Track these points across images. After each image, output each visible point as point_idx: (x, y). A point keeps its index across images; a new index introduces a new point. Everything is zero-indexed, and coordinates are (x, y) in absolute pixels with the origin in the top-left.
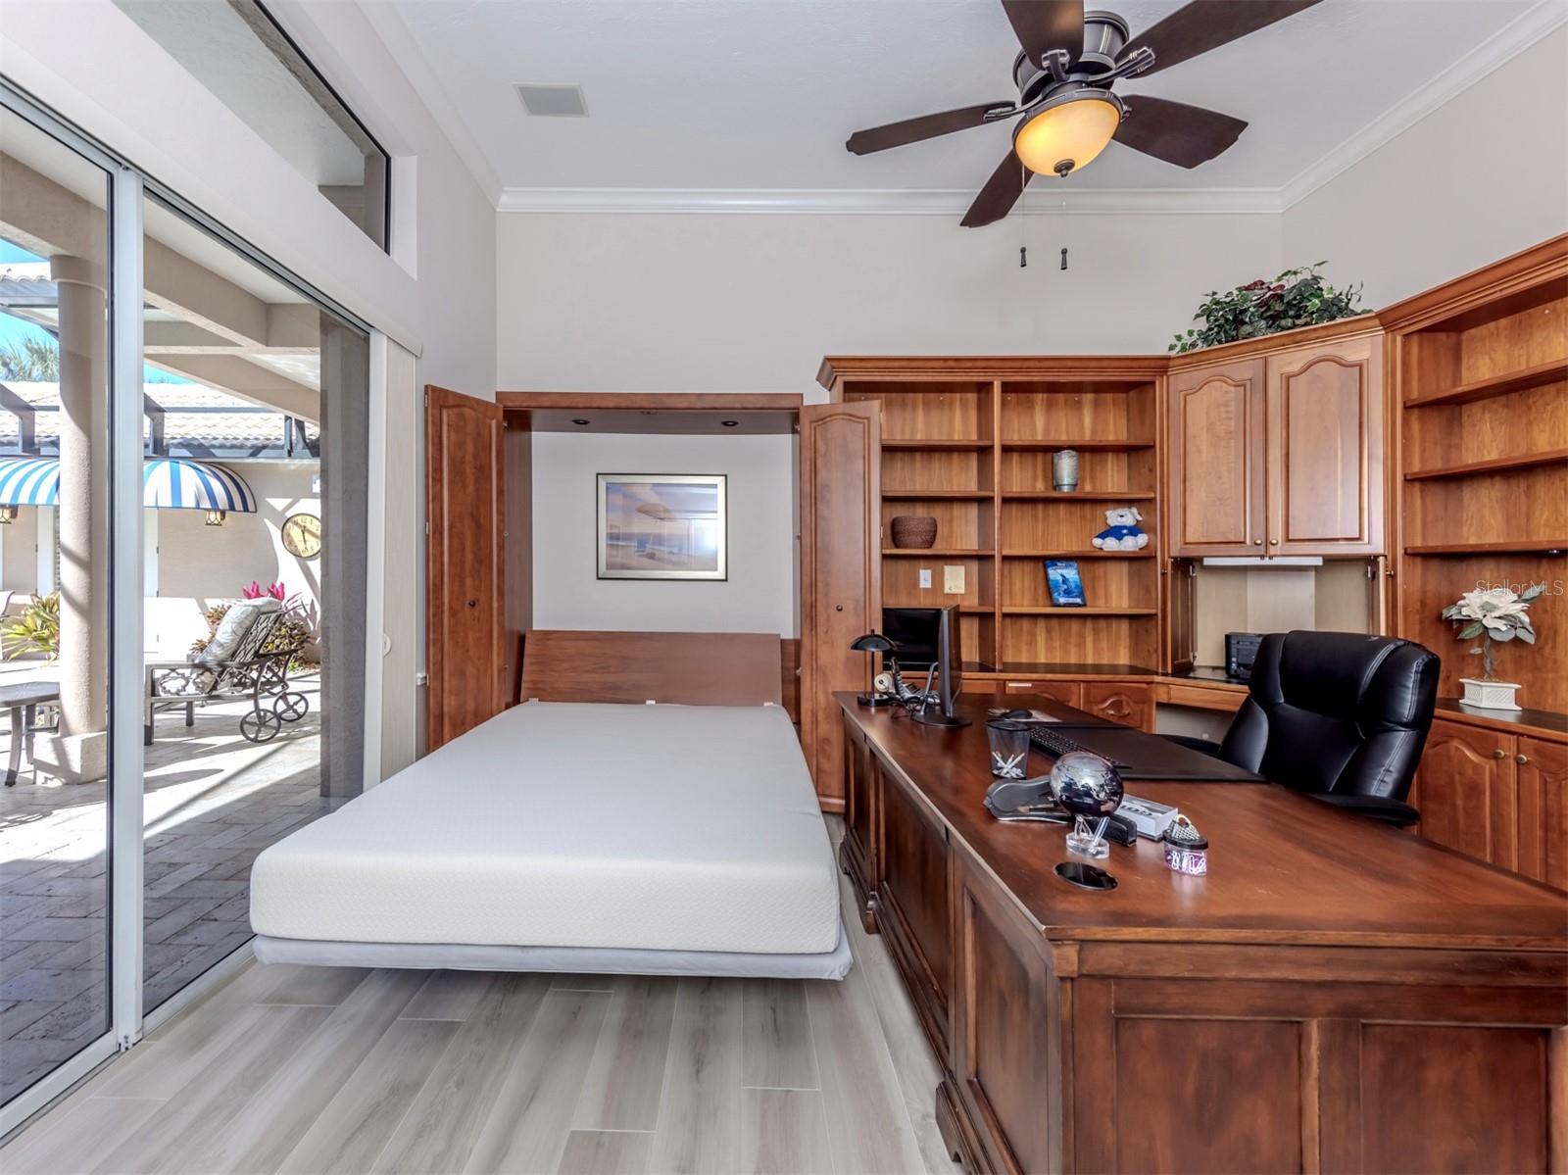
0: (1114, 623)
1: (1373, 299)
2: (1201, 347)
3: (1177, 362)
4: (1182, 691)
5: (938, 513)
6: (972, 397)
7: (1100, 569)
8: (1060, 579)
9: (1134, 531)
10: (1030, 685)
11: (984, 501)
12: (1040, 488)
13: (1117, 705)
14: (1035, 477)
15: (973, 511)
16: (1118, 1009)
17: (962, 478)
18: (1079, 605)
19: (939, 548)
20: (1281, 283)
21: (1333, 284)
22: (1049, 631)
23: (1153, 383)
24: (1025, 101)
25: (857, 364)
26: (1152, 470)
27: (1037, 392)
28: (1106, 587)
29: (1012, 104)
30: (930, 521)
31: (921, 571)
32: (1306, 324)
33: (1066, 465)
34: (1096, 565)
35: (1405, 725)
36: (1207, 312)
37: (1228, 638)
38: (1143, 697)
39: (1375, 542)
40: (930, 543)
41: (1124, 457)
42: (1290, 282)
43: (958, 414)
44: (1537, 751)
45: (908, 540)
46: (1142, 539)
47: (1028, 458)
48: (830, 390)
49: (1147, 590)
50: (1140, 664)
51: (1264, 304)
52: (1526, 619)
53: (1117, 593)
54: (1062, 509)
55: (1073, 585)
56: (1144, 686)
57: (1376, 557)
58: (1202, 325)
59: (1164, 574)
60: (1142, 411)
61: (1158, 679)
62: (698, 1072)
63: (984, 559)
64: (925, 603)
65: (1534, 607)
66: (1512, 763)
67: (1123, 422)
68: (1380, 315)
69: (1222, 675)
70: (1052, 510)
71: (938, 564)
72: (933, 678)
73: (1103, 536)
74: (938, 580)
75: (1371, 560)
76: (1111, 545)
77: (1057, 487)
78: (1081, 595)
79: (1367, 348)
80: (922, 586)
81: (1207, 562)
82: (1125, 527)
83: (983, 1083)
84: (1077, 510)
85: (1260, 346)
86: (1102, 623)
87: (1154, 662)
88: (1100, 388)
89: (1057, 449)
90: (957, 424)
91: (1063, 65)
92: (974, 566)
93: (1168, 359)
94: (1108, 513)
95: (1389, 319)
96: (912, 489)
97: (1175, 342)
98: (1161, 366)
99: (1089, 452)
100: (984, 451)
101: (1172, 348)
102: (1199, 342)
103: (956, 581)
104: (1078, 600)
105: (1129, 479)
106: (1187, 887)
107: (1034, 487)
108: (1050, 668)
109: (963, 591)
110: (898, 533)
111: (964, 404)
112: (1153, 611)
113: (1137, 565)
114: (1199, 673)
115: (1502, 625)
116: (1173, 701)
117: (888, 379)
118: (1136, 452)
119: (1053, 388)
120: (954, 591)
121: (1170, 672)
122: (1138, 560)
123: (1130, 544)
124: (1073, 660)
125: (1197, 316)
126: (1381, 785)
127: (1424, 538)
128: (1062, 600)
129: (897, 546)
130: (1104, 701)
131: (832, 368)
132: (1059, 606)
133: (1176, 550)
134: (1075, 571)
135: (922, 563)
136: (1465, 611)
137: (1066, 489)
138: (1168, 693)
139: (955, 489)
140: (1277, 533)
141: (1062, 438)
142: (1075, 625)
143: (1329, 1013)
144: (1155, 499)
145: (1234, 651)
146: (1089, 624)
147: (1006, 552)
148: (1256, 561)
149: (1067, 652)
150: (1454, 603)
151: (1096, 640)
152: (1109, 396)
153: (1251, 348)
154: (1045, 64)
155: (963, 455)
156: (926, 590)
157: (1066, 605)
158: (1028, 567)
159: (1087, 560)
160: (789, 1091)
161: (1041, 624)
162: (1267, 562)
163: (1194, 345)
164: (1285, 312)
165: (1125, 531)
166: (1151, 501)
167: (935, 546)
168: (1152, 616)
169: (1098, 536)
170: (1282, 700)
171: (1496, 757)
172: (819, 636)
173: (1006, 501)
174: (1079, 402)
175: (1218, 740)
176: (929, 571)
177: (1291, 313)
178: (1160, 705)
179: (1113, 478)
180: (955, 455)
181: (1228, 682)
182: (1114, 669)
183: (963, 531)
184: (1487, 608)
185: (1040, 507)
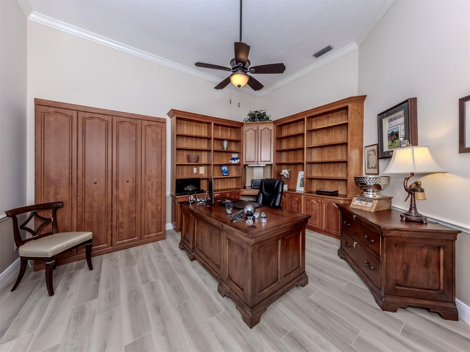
0: (233, 179)
1: (273, 118)
2: (248, 122)
3: (245, 124)
4: (245, 192)
5: (199, 153)
6: (206, 125)
7: (231, 167)
8: (224, 170)
9: (237, 159)
10: (219, 194)
11: (209, 151)
12: (220, 149)
13: (235, 197)
14: (219, 146)
15: (206, 153)
16: (259, 248)
17: (204, 145)
18: (227, 175)
19: (199, 163)
20: (260, 112)
21: (267, 114)
22: (221, 181)
23: (241, 128)
24: (232, 69)
25: (180, 113)
26: (240, 146)
27: (219, 126)
28: (232, 171)
29: (231, 69)
30: (197, 156)
31: (194, 168)
32: (264, 121)
33: (225, 143)
34: (230, 166)
35: (280, 193)
36: (249, 115)
37: (252, 180)
38: (239, 194)
39: (272, 162)
40: (197, 161)
41: (235, 143)
42: (262, 112)
43: (203, 129)
44: (290, 195)
45: (191, 160)
46: (239, 160)
47: (218, 141)
48: (171, 118)
49: (239, 171)
50: (237, 187)
51: (258, 115)
52: (288, 174)
53: (234, 173)
54: (224, 154)
55: (226, 171)
56: (239, 192)
57: (272, 164)
58: (248, 117)
59: (242, 168)
60: (239, 133)
61: (241, 190)
62: (159, 312)
63: (208, 165)
64: (195, 177)
65: (290, 172)
66: (287, 197)
67: (235, 135)
68: (273, 122)
69: (250, 188)
70: (222, 153)
71: (198, 166)
72: (207, 195)
73: (232, 160)
74: (198, 170)
75: (271, 165)
76: (233, 162)
77: (224, 148)
78: (228, 173)
79: (271, 127)
80: (194, 172)
81: (249, 165)
82: (235, 158)
83: (230, 277)
84: (227, 154)
85: (258, 123)
86: (231, 179)
87: (240, 187)
88: (231, 127)
89: (223, 140)
90: (203, 132)
91: (241, 66)
92: (206, 167)
93: (243, 123)
94: (232, 155)
95: (275, 122)
96: (192, 147)
97: (244, 120)
98: (242, 124)
99: (230, 141)
100: (209, 139)
101: (244, 121)
102: (248, 121)
103: (202, 171)
104: (227, 174)
105: (236, 147)
106: (263, 225)
107: (219, 148)
108: (221, 190)
109: (203, 173)
110: (189, 159)
111: (205, 127)
112: (240, 176)
113: (237, 166)
114: (247, 188)
115: (286, 175)
116: (244, 194)
117: (188, 118)
118: (238, 142)
119: (223, 126)
120: (202, 173)
121: (243, 188)
122: (238, 165)
123: (236, 162)
124: (226, 188)
125: (248, 115)
126: (277, 204)
127: (278, 161)
128: (225, 174)
129: (189, 162)
130: (232, 196)
131: (173, 113)
132: (224, 176)
133: (244, 163)
134: (226, 168)
135: (194, 166)
136: (282, 173)
137: (225, 149)
138: (243, 193)
139: (202, 148)
140: (259, 160)
141: (224, 137)
142: (226, 180)
143: (282, 238)
144: (241, 152)
145: (253, 183)
146: (229, 179)
147: (214, 164)
148: (256, 165)
149: (225, 186)
150: (281, 172)
151: (230, 183)
152: (233, 129)
153: (256, 123)
154: (239, 65)
155: (204, 139)
156: (195, 173)
157: (225, 175)
158: (217, 167)
159: (229, 165)
160: (184, 303)
161: (220, 180)
162: (258, 165)
163: (247, 121)
164: (261, 118)
165: (235, 159)
166: (240, 152)
167: (198, 162)
168: (240, 177)
169: (231, 160)
170: (264, 191)
171: (286, 197)
172: (119, 191)
173: (214, 151)
174: (227, 129)
175: (255, 201)
176: (196, 168)
177: (262, 118)
178: (242, 195)
179: (233, 147)
180: (202, 139)
181: (252, 189)
182: (233, 189)
183: (204, 158)
184: (285, 173)
185: (220, 153)
